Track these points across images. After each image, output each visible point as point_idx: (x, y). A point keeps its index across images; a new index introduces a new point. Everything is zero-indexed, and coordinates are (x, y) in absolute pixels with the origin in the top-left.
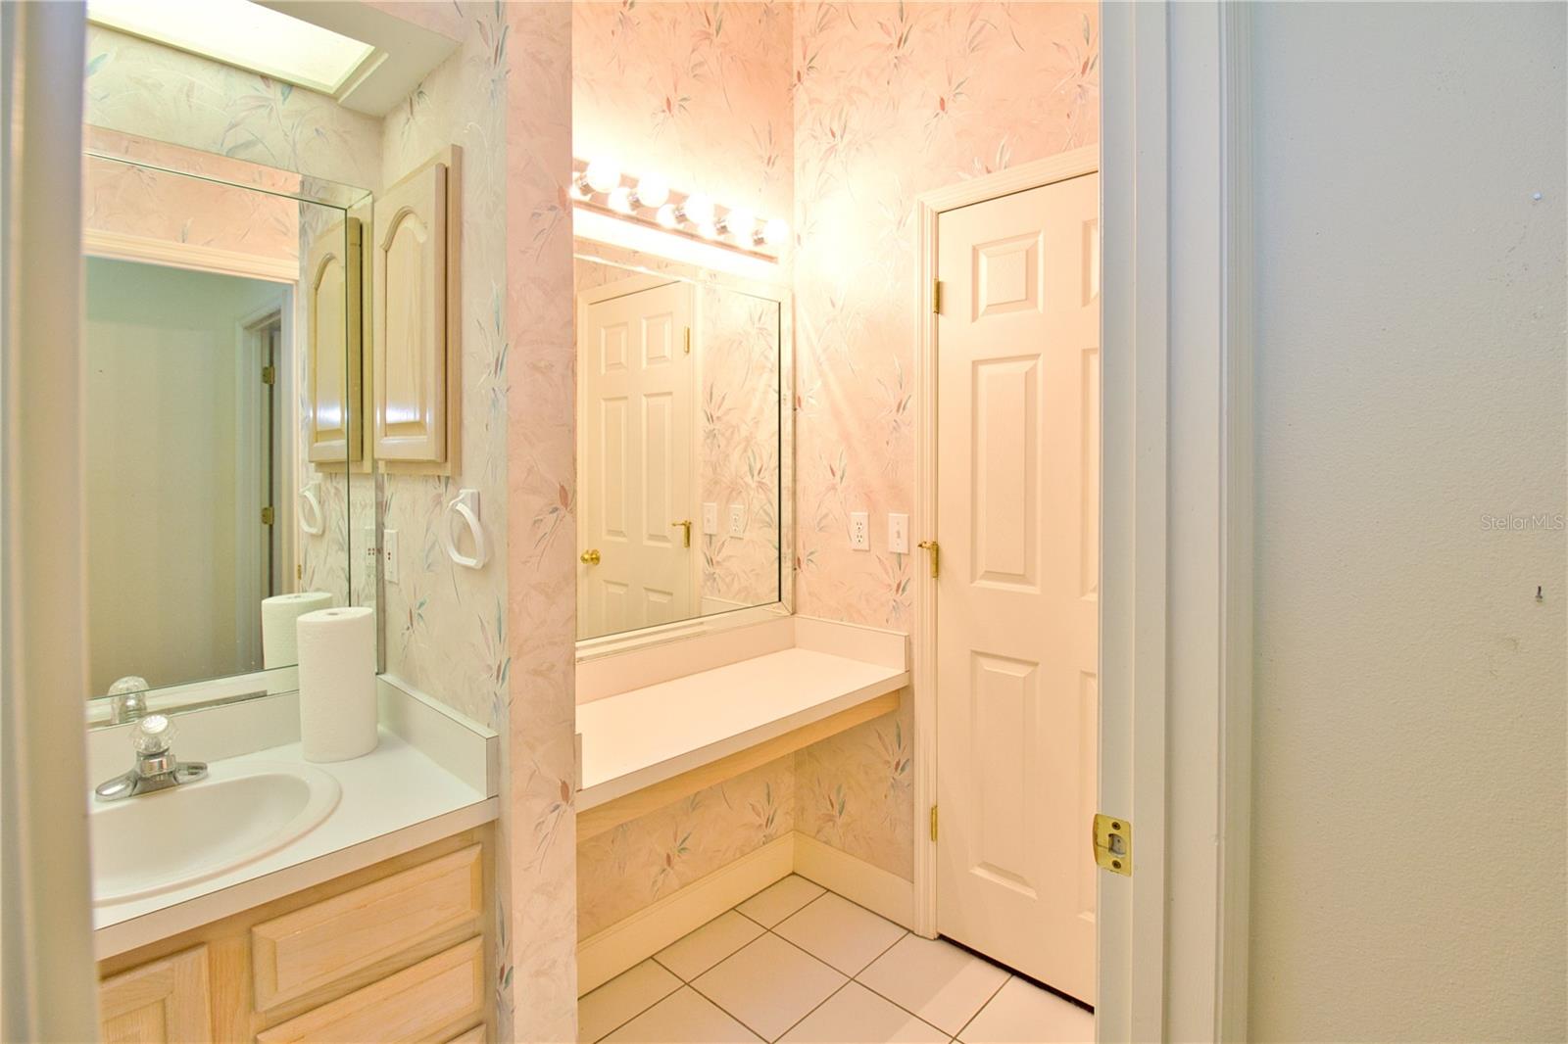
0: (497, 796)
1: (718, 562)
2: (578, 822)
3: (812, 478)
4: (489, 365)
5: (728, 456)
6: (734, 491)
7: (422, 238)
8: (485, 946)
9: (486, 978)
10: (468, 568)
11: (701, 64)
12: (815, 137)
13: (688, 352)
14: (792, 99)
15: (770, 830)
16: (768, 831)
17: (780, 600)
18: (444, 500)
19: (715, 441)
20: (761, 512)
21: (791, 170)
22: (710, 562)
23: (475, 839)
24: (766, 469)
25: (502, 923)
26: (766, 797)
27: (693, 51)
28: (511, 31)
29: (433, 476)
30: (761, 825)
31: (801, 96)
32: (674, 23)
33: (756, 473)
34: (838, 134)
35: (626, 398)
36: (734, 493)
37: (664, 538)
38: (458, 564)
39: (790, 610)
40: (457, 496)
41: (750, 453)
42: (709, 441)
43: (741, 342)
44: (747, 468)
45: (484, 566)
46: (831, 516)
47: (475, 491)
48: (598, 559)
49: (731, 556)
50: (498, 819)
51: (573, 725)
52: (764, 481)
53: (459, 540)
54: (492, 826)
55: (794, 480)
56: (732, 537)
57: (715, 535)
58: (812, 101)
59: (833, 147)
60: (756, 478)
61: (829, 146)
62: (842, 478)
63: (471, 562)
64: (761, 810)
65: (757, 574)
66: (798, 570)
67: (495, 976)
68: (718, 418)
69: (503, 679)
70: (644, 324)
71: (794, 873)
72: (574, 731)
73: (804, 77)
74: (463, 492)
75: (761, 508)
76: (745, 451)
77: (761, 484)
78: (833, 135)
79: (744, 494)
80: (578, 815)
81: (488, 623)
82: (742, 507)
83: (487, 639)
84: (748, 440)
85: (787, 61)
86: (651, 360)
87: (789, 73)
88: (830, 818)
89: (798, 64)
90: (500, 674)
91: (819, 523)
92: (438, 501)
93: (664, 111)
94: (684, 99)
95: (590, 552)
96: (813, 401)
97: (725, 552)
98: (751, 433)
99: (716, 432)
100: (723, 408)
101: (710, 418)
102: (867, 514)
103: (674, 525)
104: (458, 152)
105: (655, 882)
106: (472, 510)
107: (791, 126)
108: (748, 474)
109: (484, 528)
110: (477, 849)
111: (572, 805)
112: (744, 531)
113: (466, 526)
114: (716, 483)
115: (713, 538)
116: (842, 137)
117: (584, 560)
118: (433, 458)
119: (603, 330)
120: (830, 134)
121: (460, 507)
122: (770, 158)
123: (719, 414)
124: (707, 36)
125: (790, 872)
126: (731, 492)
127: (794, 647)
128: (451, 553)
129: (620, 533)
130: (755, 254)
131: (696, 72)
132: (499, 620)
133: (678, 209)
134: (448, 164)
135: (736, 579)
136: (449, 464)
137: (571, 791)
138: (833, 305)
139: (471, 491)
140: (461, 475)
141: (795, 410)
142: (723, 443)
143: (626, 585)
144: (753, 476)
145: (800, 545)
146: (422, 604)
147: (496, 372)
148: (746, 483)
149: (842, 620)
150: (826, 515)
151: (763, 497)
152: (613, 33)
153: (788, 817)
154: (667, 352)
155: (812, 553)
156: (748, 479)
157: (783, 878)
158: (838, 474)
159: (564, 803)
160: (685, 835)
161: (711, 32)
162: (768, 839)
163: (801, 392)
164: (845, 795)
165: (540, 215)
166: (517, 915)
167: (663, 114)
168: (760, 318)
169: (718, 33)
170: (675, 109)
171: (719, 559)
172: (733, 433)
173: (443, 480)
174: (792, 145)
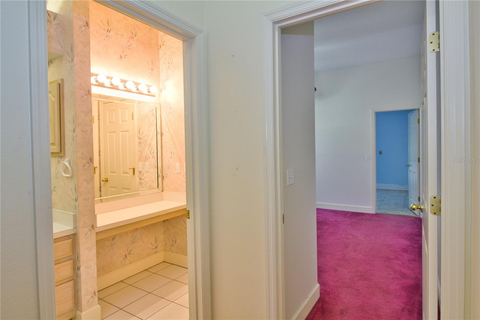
0: (76, 228)
1: (142, 179)
2: (96, 235)
3: (166, 155)
4: (72, 130)
5: (144, 149)
6: (146, 159)
7: (53, 99)
8: (74, 262)
9: (74, 269)
10: (67, 177)
11: (130, 45)
12: (165, 63)
13: (133, 119)
14: (159, 52)
15: (157, 250)
16: (156, 250)
17: (158, 187)
18: (61, 162)
19: (141, 145)
20: (154, 164)
21: (159, 72)
22: (140, 179)
23: (71, 238)
24: (155, 152)
25: (78, 257)
26: (155, 241)
27: (128, 42)
28: (75, 56)
29: (57, 156)
30: (154, 248)
31: (161, 52)
32: (122, 35)
33: (152, 154)
34: (170, 64)
35: (115, 132)
36: (146, 160)
37: (127, 173)
38: (64, 176)
39: (161, 190)
40: (64, 160)
41: (150, 148)
42: (139, 145)
43: (147, 117)
44: (150, 152)
45: (71, 176)
46: (171, 164)
47: (69, 159)
48: (108, 180)
49: (146, 177)
50: (76, 233)
51: (94, 212)
52: (154, 156)
53: (65, 170)
54: (75, 235)
55: (162, 155)
56: (146, 172)
57: (142, 171)
58: (164, 54)
59: (169, 67)
60: (152, 155)
61: (168, 66)
62: (173, 154)
63: (68, 175)
64: (154, 244)
65: (153, 182)
66: (163, 180)
67: (76, 268)
68: (142, 138)
69: (77, 201)
70: (120, 110)
71: (164, 262)
72: (95, 213)
73: (162, 47)
74: (66, 160)
75: (154, 163)
76: (149, 147)
77: (153, 157)
78: (169, 63)
79: (149, 159)
80: (96, 233)
81: (73, 189)
82: (148, 163)
83: (72, 193)
84: (150, 144)
85: (157, 42)
86: (122, 121)
87: (158, 45)
88: (173, 245)
89: (160, 43)
90: (76, 200)
91: (168, 166)
92: (59, 162)
93: (120, 59)
94: (126, 55)
95: (105, 178)
96: (166, 134)
97: (145, 176)
98: (150, 143)
99: (141, 142)
100: (143, 136)
101: (139, 138)
102: (179, 164)
103: (130, 169)
104: (62, 80)
105: (122, 262)
106: (68, 163)
107: (159, 59)
108: (150, 154)
109: (72, 168)
110: (71, 240)
111: (95, 230)
112: (149, 169)
113: (67, 167)
114: (141, 157)
115: (141, 172)
116: (171, 64)
117: (103, 181)
118: (57, 152)
119: (108, 112)
120: (168, 64)
121: (65, 163)
122: (152, 69)
123: (142, 137)
124: (132, 38)
125: (163, 261)
126: (145, 159)
127: (162, 200)
128: (63, 174)
129: (114, 172)
130: (148, 95)
131: (129, 48)
132: (75, 188)
133: (124, 84)
134: (60, 83)
135: (147, 184)
136: (62, 153)
137: (94, 227)
138: (170, 109)
139: (68, 159)
140: (65, 155)
141: (162, 136)
142: (143, 145)
143: (117, 188)
144: (151, 154)
145: (164, 173)
146: (55, 187)
147: (73, 132)
148: (149, 157)
149: (174, 192)
150: (170, 164)
151: (154, 160)
152: (104, 40)
153: (162, 247)
154: (127, 119)
155: (167, 175)
156: (150, 155)
157: (161, 263)
158: (173, 153)
159: (92, 229)
160: (131, 250)
161: (133, 36)
162: (156, 252)
163: (163, 131)
164: (176, 238)
165: (83, 97)
166: (81, 254)
167: (119, 60)
168: (152, 111)
169: (135, 37)
170: (123, 58)
171: (143, 178)
172: (146, 142)
173: (60, 157)
174: (159, 65)
